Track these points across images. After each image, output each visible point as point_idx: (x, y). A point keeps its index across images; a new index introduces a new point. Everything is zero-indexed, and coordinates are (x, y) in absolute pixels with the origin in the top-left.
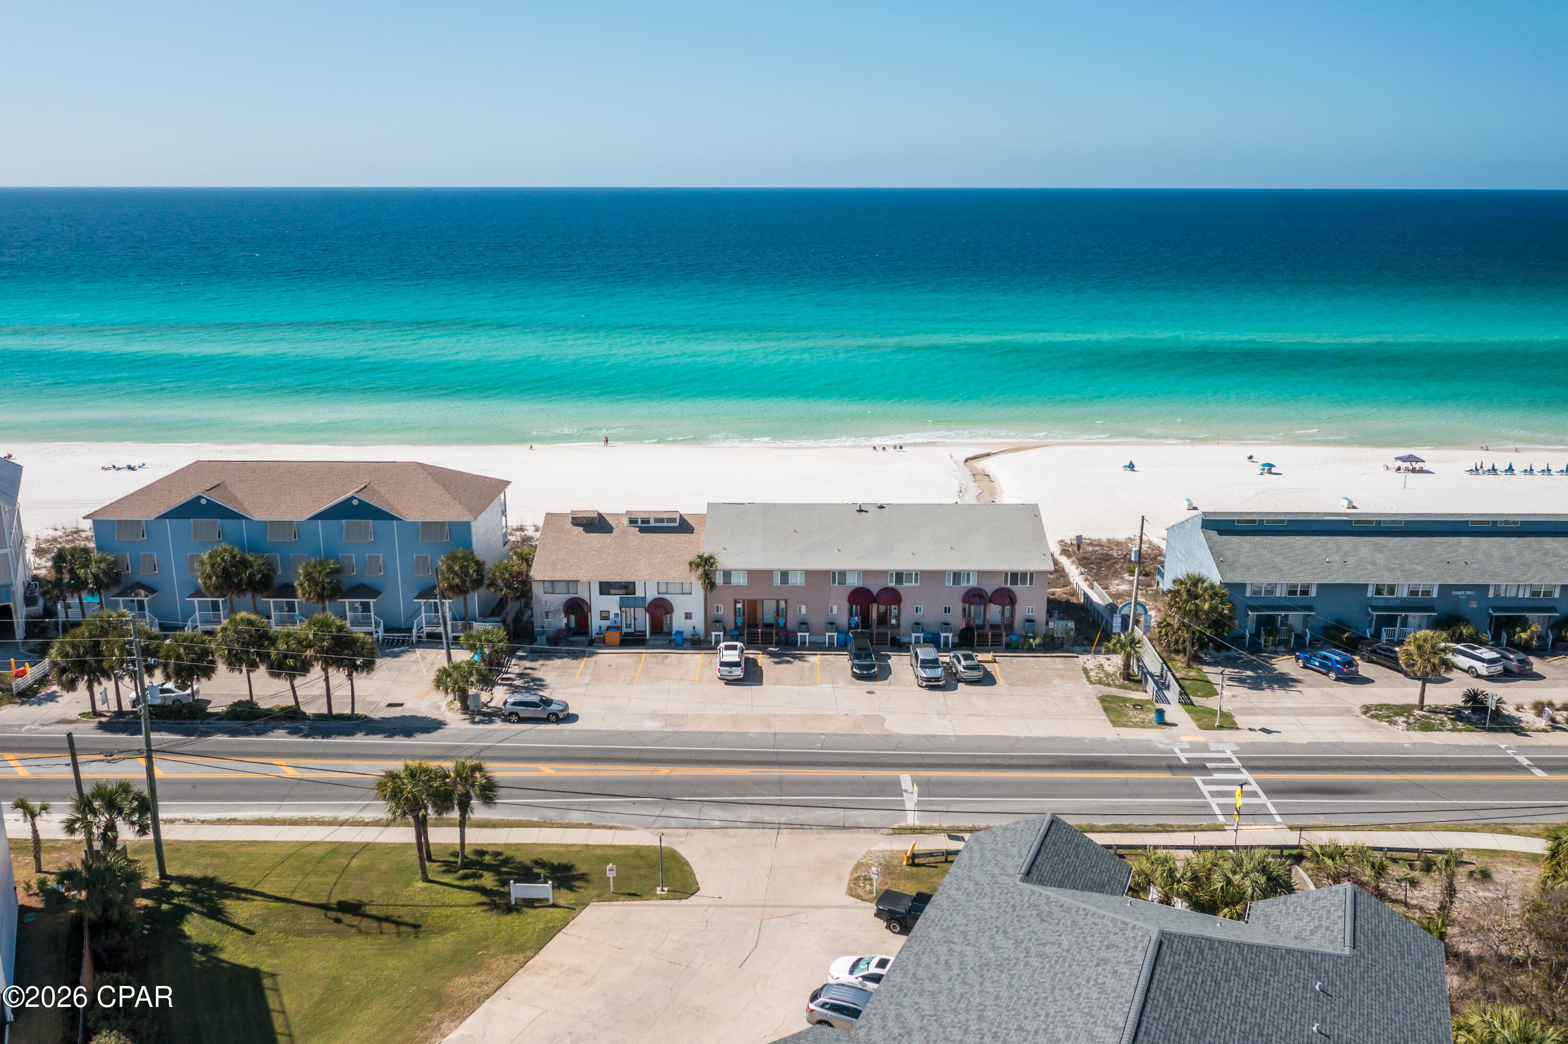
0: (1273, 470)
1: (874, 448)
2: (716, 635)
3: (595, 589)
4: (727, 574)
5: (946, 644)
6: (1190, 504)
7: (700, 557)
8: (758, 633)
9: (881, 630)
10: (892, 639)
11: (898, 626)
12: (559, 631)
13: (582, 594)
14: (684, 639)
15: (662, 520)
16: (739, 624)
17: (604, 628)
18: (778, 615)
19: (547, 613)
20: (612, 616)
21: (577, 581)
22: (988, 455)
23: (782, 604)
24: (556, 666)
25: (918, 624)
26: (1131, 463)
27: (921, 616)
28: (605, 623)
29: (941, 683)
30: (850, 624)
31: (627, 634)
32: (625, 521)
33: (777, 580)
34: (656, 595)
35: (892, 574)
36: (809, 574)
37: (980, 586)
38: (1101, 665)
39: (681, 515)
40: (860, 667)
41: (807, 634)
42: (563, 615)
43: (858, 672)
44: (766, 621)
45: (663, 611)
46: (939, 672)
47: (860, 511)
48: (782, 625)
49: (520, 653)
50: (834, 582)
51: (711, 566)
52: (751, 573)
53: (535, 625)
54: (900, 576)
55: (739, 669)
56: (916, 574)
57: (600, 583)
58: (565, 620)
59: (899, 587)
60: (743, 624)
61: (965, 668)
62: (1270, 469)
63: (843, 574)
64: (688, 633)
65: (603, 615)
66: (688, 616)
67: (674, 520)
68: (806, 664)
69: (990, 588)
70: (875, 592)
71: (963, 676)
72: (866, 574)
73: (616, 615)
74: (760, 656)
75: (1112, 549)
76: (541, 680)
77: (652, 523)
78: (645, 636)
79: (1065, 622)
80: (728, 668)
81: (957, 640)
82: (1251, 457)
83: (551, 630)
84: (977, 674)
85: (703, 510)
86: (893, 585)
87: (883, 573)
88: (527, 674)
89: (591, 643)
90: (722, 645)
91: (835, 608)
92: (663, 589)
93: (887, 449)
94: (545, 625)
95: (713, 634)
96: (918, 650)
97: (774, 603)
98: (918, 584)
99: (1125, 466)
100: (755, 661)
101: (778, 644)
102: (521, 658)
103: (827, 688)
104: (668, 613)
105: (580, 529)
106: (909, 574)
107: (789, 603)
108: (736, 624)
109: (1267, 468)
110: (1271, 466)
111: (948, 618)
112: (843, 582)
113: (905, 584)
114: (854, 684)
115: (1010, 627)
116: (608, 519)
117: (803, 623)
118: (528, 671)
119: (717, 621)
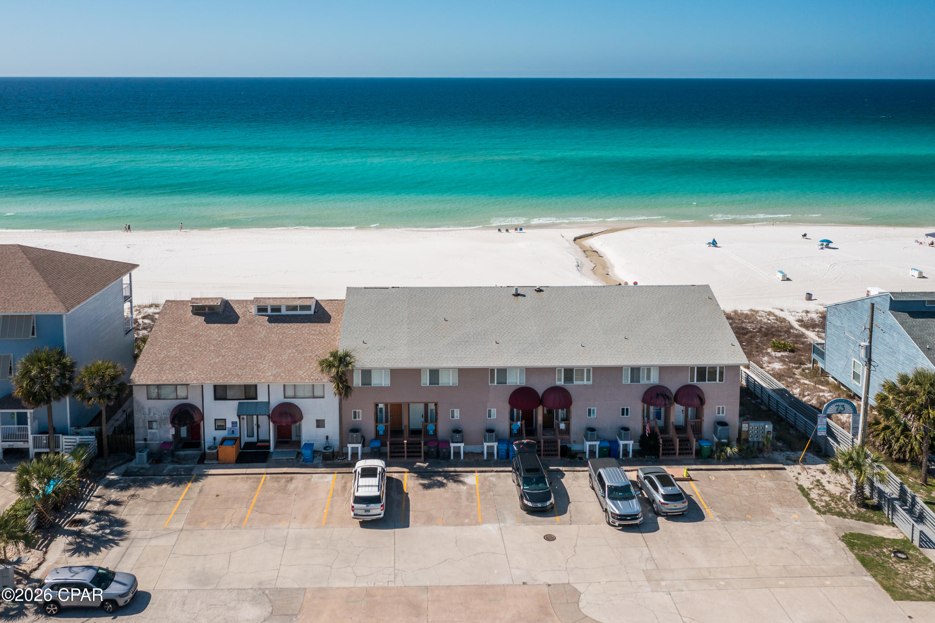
0: (831, 245)
1: (499, 230)
2: (352, 448)
3: (209, 393)
4: (367, 374)
5: (626, 453)
6: (784, 276)
7: (334, 355)
8: (404, 444)
9: (549, 437)
10: (562, 447)
11: (567, 430)
12: (166, 444)
13: (195, 400)
14: (315, 452)
15: (295, 308)
16: (381, 433)
17: (219, 440)
18: (426, 420)
19: (150, 422)
20: (229, 425)
21: (187, 385)
22: (591, 235)
23: (432, 406)
24: (150, 498)
25: (592, 430)
26: (714, 241)
27: (595, 420)
28: (221, 434)
29: (637, 522)
30: (511, 430)
31: (248, 445)
32: (253, 310)
33: (425, 380)
34: (283, 400)
35: (560, 371)
36: (463, 372)
37: (662, 384)
38: (818, 481)
39: (317, 301)
40: (533, 498)
41: (462, 445)
42: (170, 426)
43: (530, 504)
44: (412, 427)
45: (289, 419)
46: (634, 506)
47: (517, 295)
48: (431, 432)
49: (112, 477)
50: (492, 381)
51: (347, 365)
52: (395, 373)
53: (136, 437)
54: (569, 373)
55: (379, 506)
56: (588, 371)
57: (215, 387)
58: (173, 431)
59: (568, 386)
60: (385, 431)
61: (666, 497)
62: (827, 245)
63: (503, 372)
64: (319, 444)
65: (219, 423)
66: (320, 424)
67: (308, 308)
68: (462, 488)
69: (673, 386)
70: (540, 392)
71: (665, 509)
72: (530, 371)
73: (234, 423)
74: (406, 475)
75: (743, 322)
76: (123, 523)
77: (284, 312)
78: (269, 447)
79: (761, 424)
80: (364, 506)
81: (638, 447)
82: (805, 235)
83: (155, 443)
84: (680, 506)
85: (342, 296)
86: (561, 383)
87: (551, 370)
88: (107, 513)
89: (202, 459)
90: (361, 464)
91: (494, 411)
92: (290, 393)
93: (510, 231)
94: (148, 438)
95: (350, 446)
96: (601, 471)
97: (422, 406)
98: (591, 382)
99: (709, 243)
100: (399, 483)
101: (427, 457)
102: (110, 485)
103: (491, 528)
104: (295, 422)
105: (201, 319)
106: (581, 370)
107: (439, 406)
108: (377, 432)
109: (825, 244)
110: (829, 242)
111: (625, 421)
112: (502, 381)
113: (576, 383)
114: (526, 523)
115: (698, 430)
116: (235, 306)
117: (457, 431)
118: (111, 507)
119: (355, 430)
